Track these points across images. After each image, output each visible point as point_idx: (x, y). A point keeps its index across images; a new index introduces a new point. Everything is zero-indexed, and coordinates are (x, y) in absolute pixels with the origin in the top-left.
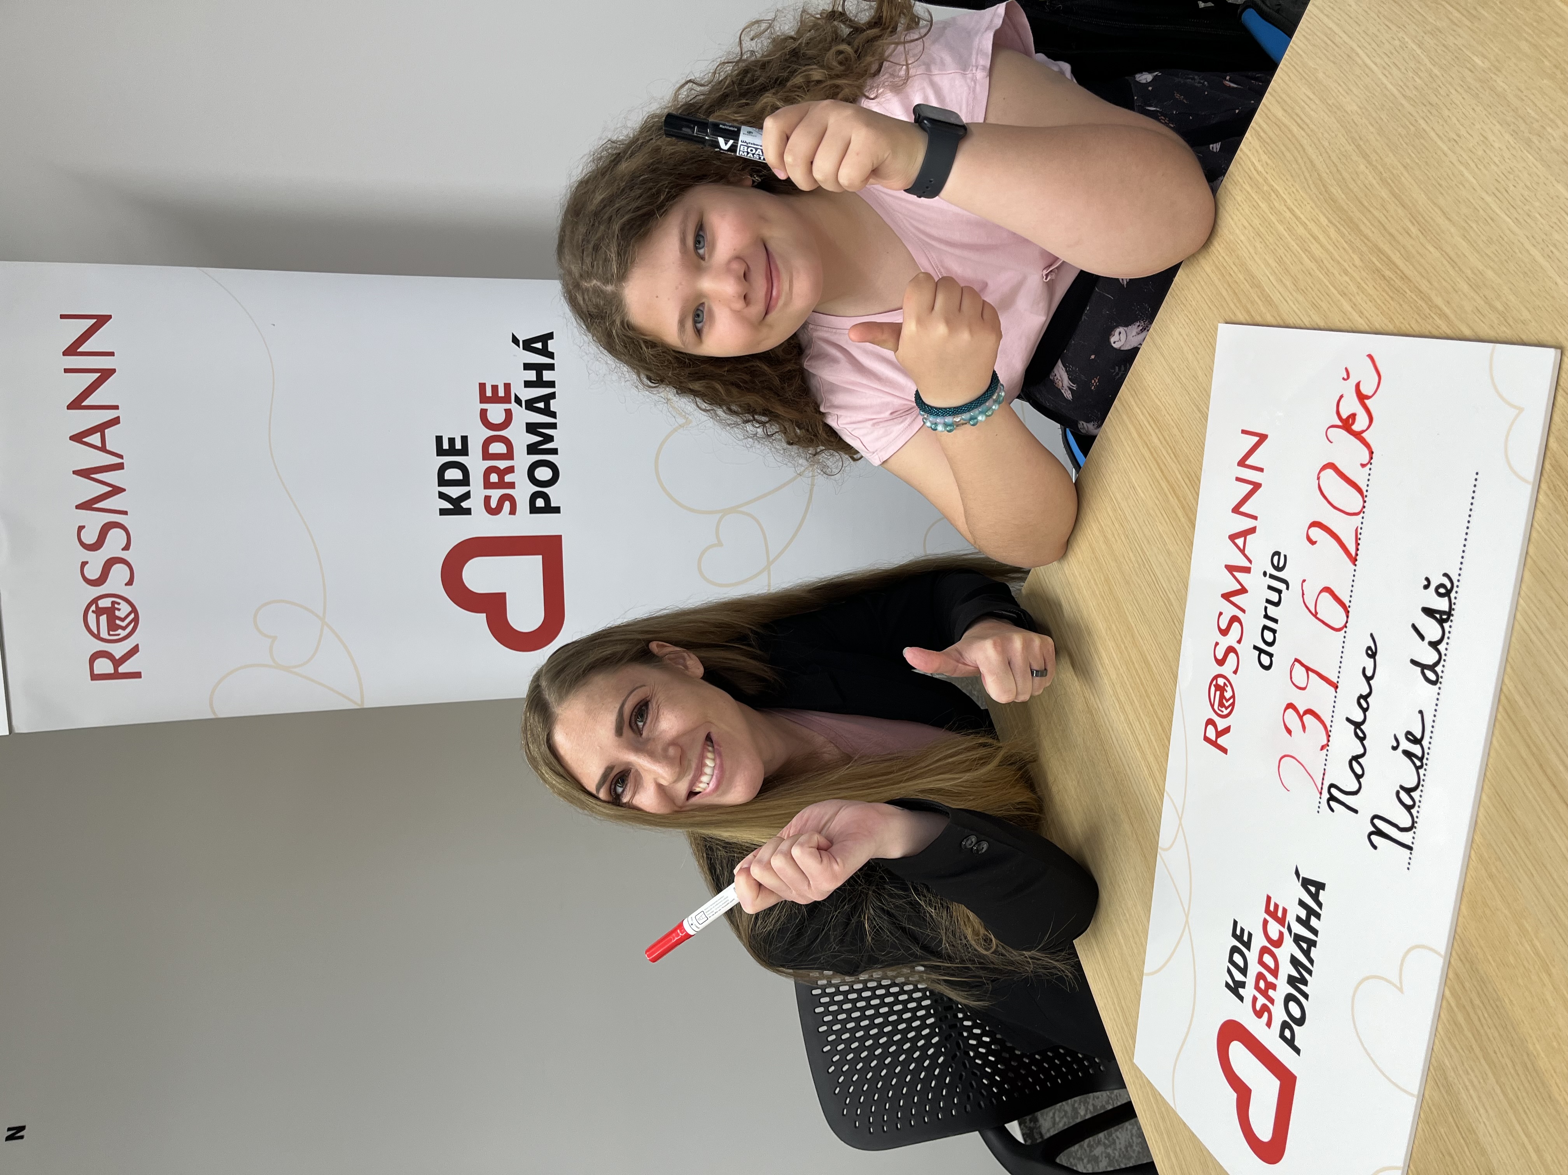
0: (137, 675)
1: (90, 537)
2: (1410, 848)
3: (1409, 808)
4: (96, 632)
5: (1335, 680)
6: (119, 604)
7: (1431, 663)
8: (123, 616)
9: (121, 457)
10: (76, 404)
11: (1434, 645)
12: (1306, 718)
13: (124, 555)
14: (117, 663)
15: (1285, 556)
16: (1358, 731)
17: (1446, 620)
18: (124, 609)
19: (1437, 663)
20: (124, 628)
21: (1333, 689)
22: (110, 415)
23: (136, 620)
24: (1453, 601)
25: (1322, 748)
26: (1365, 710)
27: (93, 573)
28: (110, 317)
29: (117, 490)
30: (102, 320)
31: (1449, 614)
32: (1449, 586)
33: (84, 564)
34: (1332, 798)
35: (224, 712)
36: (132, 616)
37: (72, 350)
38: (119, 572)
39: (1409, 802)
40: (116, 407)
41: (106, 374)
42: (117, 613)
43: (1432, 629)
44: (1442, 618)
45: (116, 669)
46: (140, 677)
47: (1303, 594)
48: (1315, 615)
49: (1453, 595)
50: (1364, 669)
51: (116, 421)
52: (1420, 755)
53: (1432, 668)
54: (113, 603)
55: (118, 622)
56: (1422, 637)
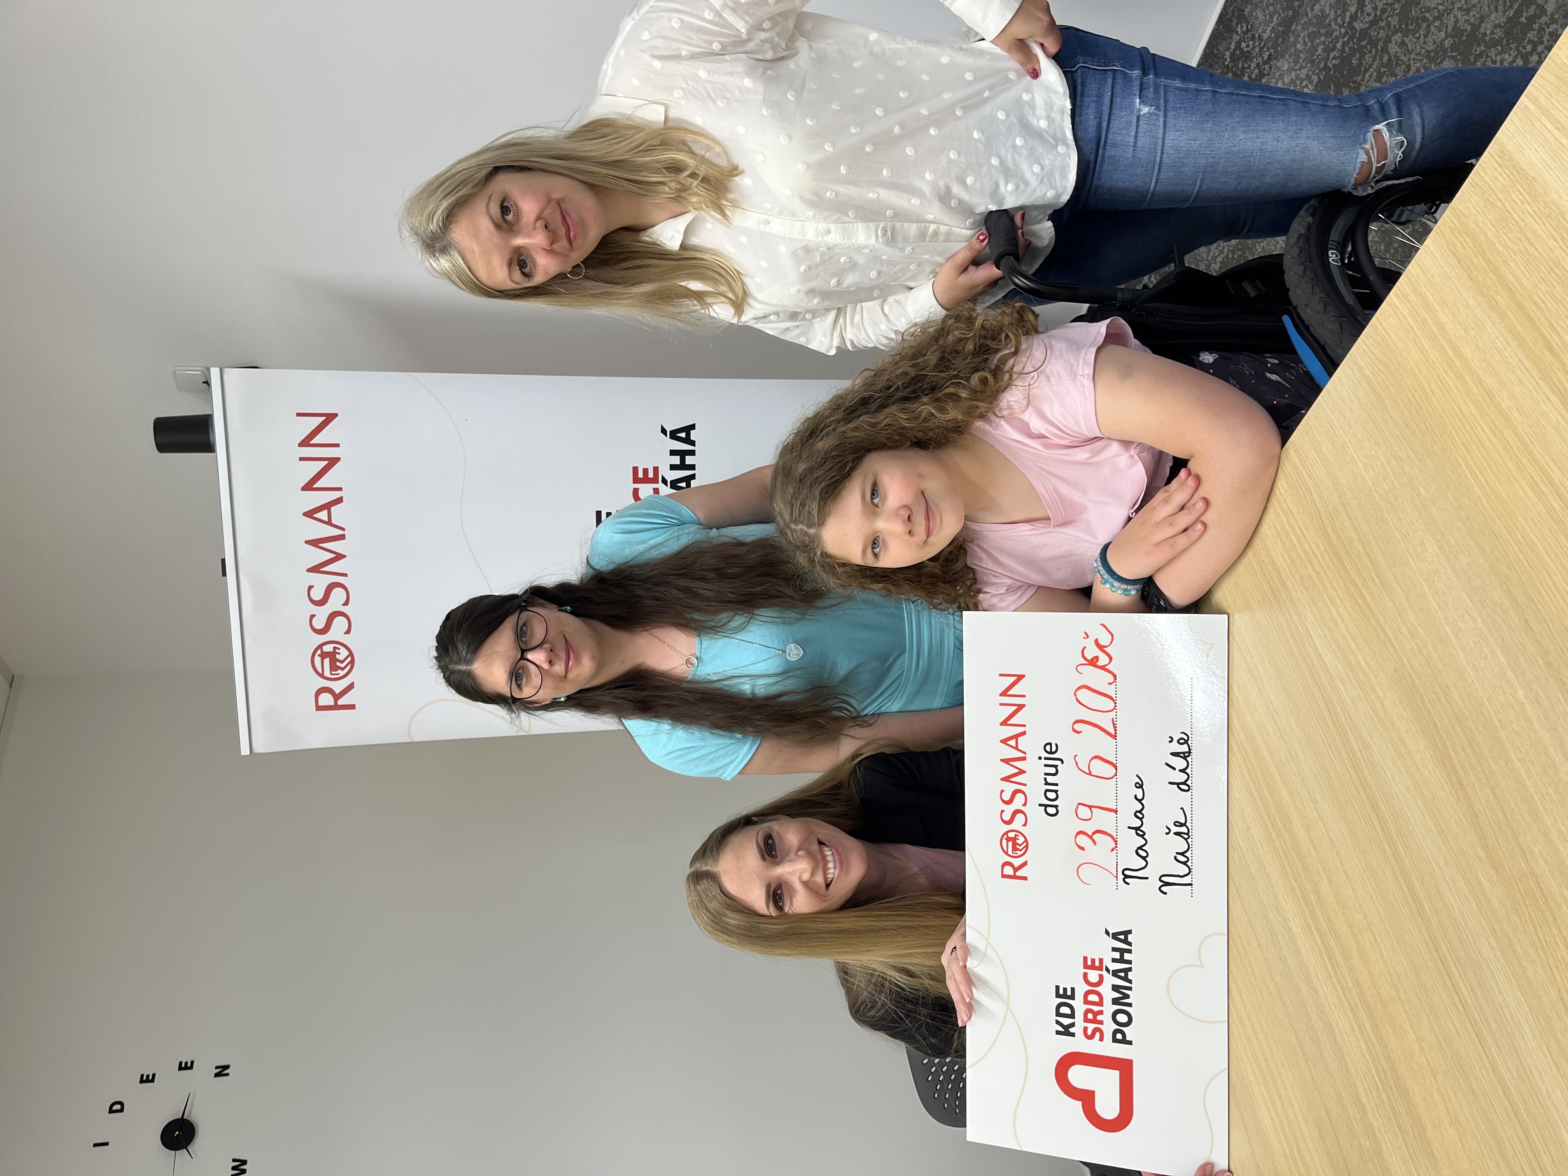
0: (352, 707)
1: (317, 595)
2: (1191, 884)
3: (1185, 863)
4: (321, 672)
5: (1114, 808)
6: (339, 649)
7: (1183, 781)
8: (342, 659)
9: (343, 529)
10: (309, 487)
11: (1183, 771)
12: (1094, 837)
13: (344, 609)
14: (337, 697)
15: (1056, 745)
16: (1138, 832)
17: (1188, 756)
18: (343, 654)
19: (1187, 780)
20: (343, 669)
21: (1114, 814)
22: (335, 495)
23: (352, 662)
24: (1190, 745)
25: (1112, 850)
26: (1141, 819)
27: (319, 624)
28: (336, 415)
29: (339, 557)
30: (330, 418)
31: (1189, 752)
32: (1186, 738)
33: (312, 616)
34: (1126, 876)
35: (418, 737)
36: (349, 659)
37: (305, 443)
38: (340, 623)
39: (1184, 859)
40: (340, 489)
41: (333, 462)
42: (338, 656)
43: (1180, 763)
44: (1185, 756)
45: (336, 701)
46: (354, 708)
47: (1077, 764)
48: (1090, 774)
49: (1189, 742)
50: (1136, 796)
51: (339, 500)
52: (1186, 832)
53: (1184, 783)
54: (335, 648)
55: (338, 664)
56: (1174, 769)
